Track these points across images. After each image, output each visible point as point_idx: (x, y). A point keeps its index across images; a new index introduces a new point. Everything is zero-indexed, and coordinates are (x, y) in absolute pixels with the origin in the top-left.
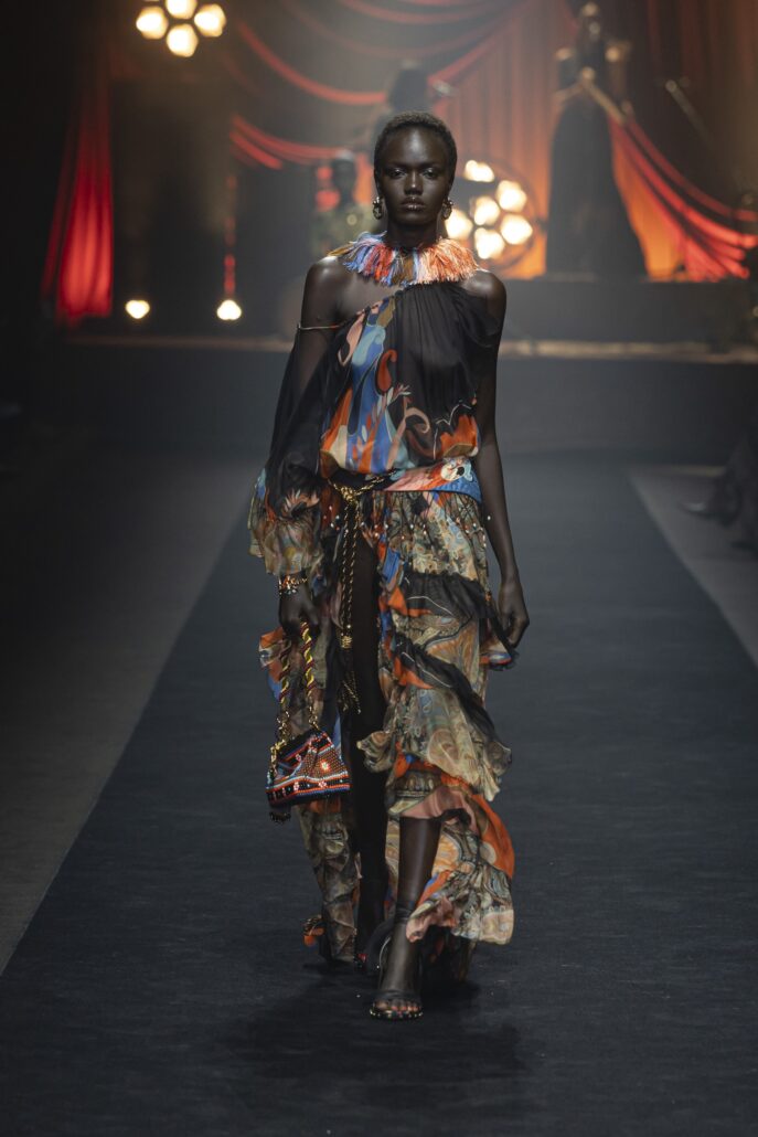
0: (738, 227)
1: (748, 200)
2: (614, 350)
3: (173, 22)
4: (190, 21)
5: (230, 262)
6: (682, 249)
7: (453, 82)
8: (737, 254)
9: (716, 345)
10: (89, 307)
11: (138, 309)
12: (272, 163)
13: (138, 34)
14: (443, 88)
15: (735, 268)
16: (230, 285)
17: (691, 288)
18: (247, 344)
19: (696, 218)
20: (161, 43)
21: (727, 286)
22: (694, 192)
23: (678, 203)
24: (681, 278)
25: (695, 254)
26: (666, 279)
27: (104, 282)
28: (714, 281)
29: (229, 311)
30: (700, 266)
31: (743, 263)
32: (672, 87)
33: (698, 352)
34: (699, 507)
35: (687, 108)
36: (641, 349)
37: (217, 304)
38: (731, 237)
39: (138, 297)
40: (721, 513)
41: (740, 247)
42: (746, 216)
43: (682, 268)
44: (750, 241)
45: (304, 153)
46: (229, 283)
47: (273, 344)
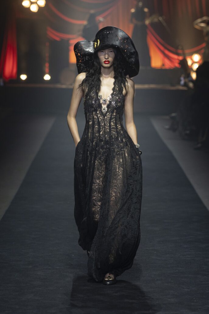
0: (178, 54)
1: (180, 48)
2: (146, 86)
3: (32, 3)
4: (36, 3)
5: (47, 65)
6: (163, 60)
7: (104, 18)
8: (177, 61)
9: (173, 85)
10: (11, 76)
11: (23, 77)
12: (58, 39)
13: (23, 6)
15: (177, 65)
17: (166, 70)
18: (51, 86)
19: (167, 52)
20: (29, 9)
21: (175, 70)
22: (167, 46)
23: (162, 48)
24: (164, 68)
25: (167, 62)
26: (159, 68)
27: (15, 70)
28: (172, 69)
29: (47, 77)
30: (168, 65)
32: (160, 19)
33: (167, 87)
34: (167, 127)
35: (165, 24)
36: (152, 86)
37: (44, 75)
38: (175, 57)
39: (24, 74)
40: (173, 129)
41: (178, 59)
42: (180, 51)
43: (163, 65)
44: (181, 58)
45: (66, 36)
46: (47, 70)
47: (59, 86)
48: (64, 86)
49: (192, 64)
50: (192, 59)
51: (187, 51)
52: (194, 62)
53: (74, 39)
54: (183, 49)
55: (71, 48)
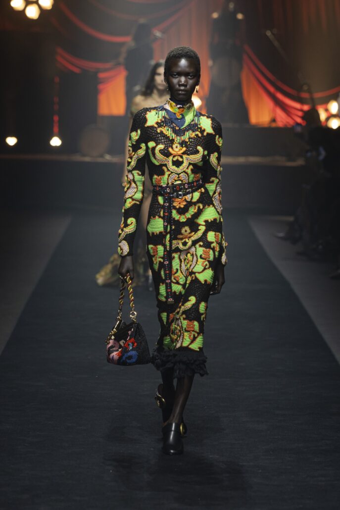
0: (301, 101)
1: (305, 88)
2: (241, 160)
3: (29, 2)
4: (36, 2)
5: (56, 118)
6: (274, 111)
7: (164, 32)
8: (300, 114)
9: (290, 158)
11: (11, 141)
12: (77, 70)
13: (12, 8)
14: (158, 34)
15: (299, 120)
16: (56, 129)
17: (278, 129)
18: (64, 158)
19: (280, 96)
20: (23, 11)
22: (279, 84)
23: (272, 89)
24: (274, 125)
25: (280, 114)
26: (266, 125)
28: (289, 127)
29: (56, 142)
30: (282, 119)
31: (303, 118)
32: (269, 33)
33: (281, 161)
34: (281, 235)
35: (276, 44)
36: (253, 159)
37: (50, 139)
38: (297, 105)
39: (11, 136)
40: (292, 238)
41: (301, 110)
42: (305, 95)
43: (274, 120)
44: (306, 108)
45: (91, 65)
47: (77, 158)
48: (87, 159)
49: (328, 119)
50: (327, 110)
51: (318, 95)
52: (330, 116)
53: (106, 70)
54: (309, 92)
55: (101, 86)
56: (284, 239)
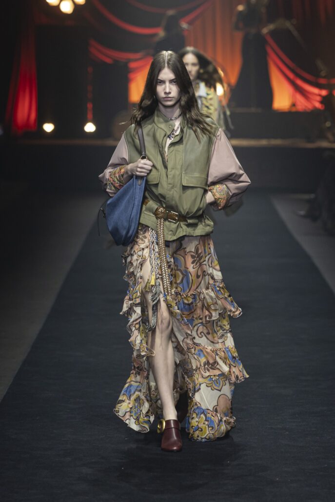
0: (319, 86)
1: (323, 74)
2: (264, 142)
5: (90, 106)
6: (293, 96)
7: (190, 23)
8: (318, 98)
9: (309, 140)
10: (27, 124)
11: (49, 127)
12: (109, 61)
13: (47, 3)
14: (184, 25)
15: (318, 105)
17: (298, 113)
18: (98, 142)
19: (299, 82)
20: (57, 8)
21: (314, 113)
22: (299, 71)
23: (291, 76)
24: (294, 110)
25: (300, 99)
26: (287, 110)
27: (33, 116)
28: (309, 111)
29: (90, 128)
30: (303, 104)
31: (321, 102)
32: (288, 24)
33: (300, 143)
34: (302, 213)
35: (295, 33)
36: (276, 142)
37: (84, 124)
38: (316, 91)
39: (49, 122)
40: (312, 216)
41: (320, 95)
42: (322, 81)
43: (294, 105)
44: (324, 93)
45: (123, 56)
46: (90, 115)
51: (334, 81)
53: (136, 60)
54: (327, 78)
55: (131, 76)
56: (305, 217)
